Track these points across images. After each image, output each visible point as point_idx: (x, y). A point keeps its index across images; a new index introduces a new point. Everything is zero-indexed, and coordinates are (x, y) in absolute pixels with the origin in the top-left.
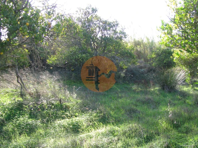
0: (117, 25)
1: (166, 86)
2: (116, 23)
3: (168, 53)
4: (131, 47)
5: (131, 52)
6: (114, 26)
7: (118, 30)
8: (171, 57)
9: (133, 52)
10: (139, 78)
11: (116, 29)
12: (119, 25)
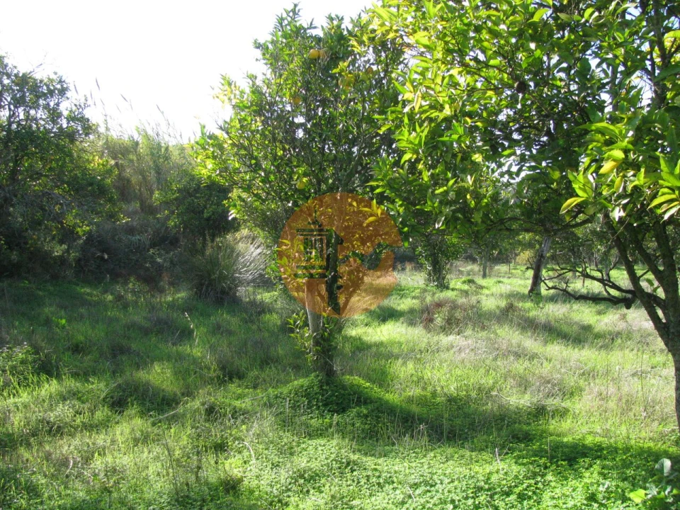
0: (63, 92)
1: (207, 287)
2: (59, 86)
3: (217, 191)
4: (103, 165)
5: (103, 179)
6: (51, 93)
7: (65, 107)
8: (225, 202)
9: (109, 181)
10: (124, 263)
11: (58, 104)
12: (68, 94)
